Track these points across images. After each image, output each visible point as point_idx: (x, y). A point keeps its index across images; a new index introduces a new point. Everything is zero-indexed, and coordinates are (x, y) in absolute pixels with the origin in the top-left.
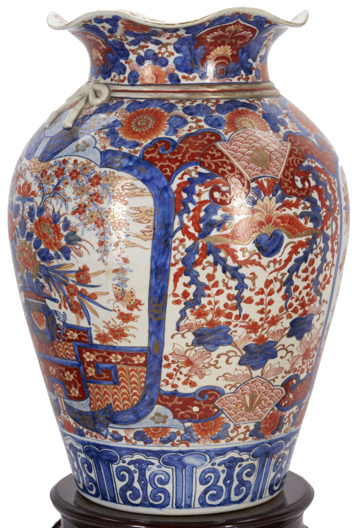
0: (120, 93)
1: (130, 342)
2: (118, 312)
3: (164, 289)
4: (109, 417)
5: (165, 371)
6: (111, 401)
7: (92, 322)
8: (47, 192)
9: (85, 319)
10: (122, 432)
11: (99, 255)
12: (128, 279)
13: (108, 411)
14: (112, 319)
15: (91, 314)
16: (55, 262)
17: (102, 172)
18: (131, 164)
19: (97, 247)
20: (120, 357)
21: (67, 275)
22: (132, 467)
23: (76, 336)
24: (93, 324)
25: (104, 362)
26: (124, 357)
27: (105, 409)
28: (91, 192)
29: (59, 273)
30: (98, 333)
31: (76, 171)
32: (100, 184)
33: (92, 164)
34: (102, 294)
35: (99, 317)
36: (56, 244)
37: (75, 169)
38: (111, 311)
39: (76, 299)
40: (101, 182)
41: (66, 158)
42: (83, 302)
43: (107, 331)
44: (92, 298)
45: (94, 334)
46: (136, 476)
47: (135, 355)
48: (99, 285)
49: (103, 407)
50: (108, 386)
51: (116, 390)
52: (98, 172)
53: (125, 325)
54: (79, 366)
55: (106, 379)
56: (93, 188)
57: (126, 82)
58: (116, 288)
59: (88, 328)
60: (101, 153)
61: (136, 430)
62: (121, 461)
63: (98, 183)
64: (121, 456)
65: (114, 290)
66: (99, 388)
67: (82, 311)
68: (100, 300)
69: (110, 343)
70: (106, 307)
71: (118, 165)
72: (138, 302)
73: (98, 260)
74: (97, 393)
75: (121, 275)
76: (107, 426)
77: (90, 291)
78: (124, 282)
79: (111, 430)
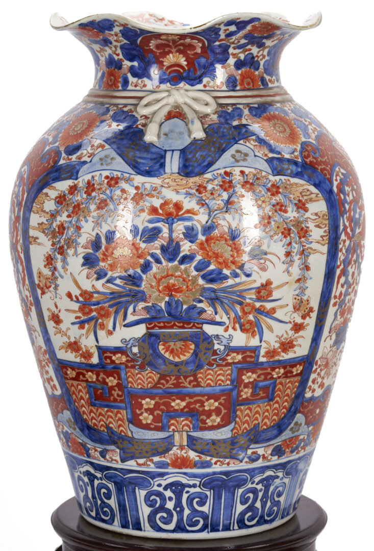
0: (226, 99)
1: (295, 353)
2: (293, 323)
3: (330, 292)
4: (252, 438)
5: (313, 376)
6: (260, 420)
7: (264, 339)
8: (216, 208)
9: (257, 337)
10: (261, 451)
11: (285, 267)
12: (307, 287)
13: (254, 430)
14: (286, 331)
15: (265, 330)
16: (230, 282)
17: (278, 181)
18: (299, 170)
19: (283, 258)
20: (282, 371)
21: (244, 294)
22: (259, 487)
23: (239, 357)
24: (264, 341)
25: (265, 379)
26: (286, 370)
27: (252, 430)
28: (274, 202)
29: (233, 293)
30: (267, 350)
31: (248, 182)
32: (280, 193)
33: (264, 174)
34: (282, 307)
35: (273, 333)
36: (233, 263)
37: (245, 180)
38: (287, 323)
39: (251, 317)
40: (281, 190)
41: (228, 170)
42: (258, 319)
43: (277, 345)
44: (270, 313)
45: (263, 352)
46: (261, 494)
47: (295, 366)
48: (280, 298)
49: (249, 429)
50: (261, 405)
51: (268, 407)
52: (274, 181)
53: (296, 335)
54: (232, 390)
55: (262, 398)
56: (274, 198)
57: (224, 88)
58: (295, 299)
59: (257, 347)
60: (266, 161)
61: (275, 445)
62: (250, 483)
63: (278, 192)
64: (252, 477)
65: (294, 300)
66: (250, 409)
67: (256, 329)
68: (279, 314)
69: (277, 358)
70: (283, 320)
71: (289, 171)
72: (311, 310)
73: (284, 272)
74: (247, 415)
75: (302, 285)
76: (248, 448)
77: (268, 306)
78: (303, 290)
79: (249, 452)
